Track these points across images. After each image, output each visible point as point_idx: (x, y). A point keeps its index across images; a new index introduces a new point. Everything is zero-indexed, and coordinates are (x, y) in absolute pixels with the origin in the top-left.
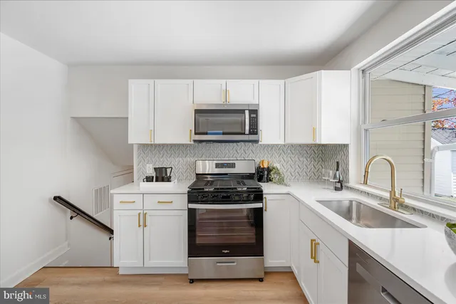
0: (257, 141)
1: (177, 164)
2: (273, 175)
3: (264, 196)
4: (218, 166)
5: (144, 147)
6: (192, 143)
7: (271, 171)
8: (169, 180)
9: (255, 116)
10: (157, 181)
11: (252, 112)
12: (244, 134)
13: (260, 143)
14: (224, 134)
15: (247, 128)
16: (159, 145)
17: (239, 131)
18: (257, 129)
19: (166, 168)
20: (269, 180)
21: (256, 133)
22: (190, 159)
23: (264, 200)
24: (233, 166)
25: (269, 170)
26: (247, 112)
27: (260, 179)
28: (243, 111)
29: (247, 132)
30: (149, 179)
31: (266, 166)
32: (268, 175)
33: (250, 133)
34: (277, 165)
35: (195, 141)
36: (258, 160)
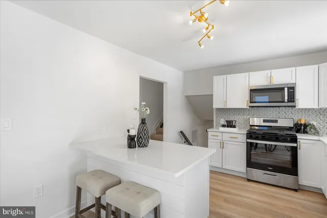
0: (295, 107)
1: (238, 119)
2: (308, 129)
3: (298, 140)
4: (264, 121)
5: (219, 110)
6: (248, 107)
7: (307, 126)
8: (234, 127)
9: (292, 90)
10: (227, 127)
11: (289, 88)
12: (284, 102)
14: (269, 102)
15: (286, 98)
17: (280, 100)
18: (294, 99)
19: (232, 121)
20: (305, 132)
21: (294, 101)
22: (246, 117)
23: (298, 143)
24: (276, 121)
25: (306, 126)
26: (286, 89)
27: (298, 131)
28: (283, 89)
29: (286, 100)
30: (224, 126)
31: (303, 122)
32: (304, 129)
33: (288, 101)
34: (313, 123)
35: (250, 107)
36: (296, 119)
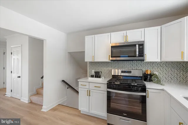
0: (143, 60)
1: (103, 70)
2: (153, 78)
3: (147, 89)
4: (122, 72)
6: (110, 61)
8: (100, 77)
9: (142, 47)
10: (95, 77)
11: (139, 45)
12: (136, 56)
13: (145, 61)
14: (128, 57)
15: (137, 53)
16: (97, 62)
17: (133, 55)
18: (143, 54)
19: (99, 72)
20: (151, 81)
22: (110, 68)
23: (147, 92)
24: (130, 72)
25: (151, 75)
26: (137, 46)
27: (145, 80)
28: (135, 45)
29: (137, 55)
30: (92, 76)
31: (149, 73)
32: (150, 78)
33: (139, 56)
34: (156, 73)
36: (144, 70)
